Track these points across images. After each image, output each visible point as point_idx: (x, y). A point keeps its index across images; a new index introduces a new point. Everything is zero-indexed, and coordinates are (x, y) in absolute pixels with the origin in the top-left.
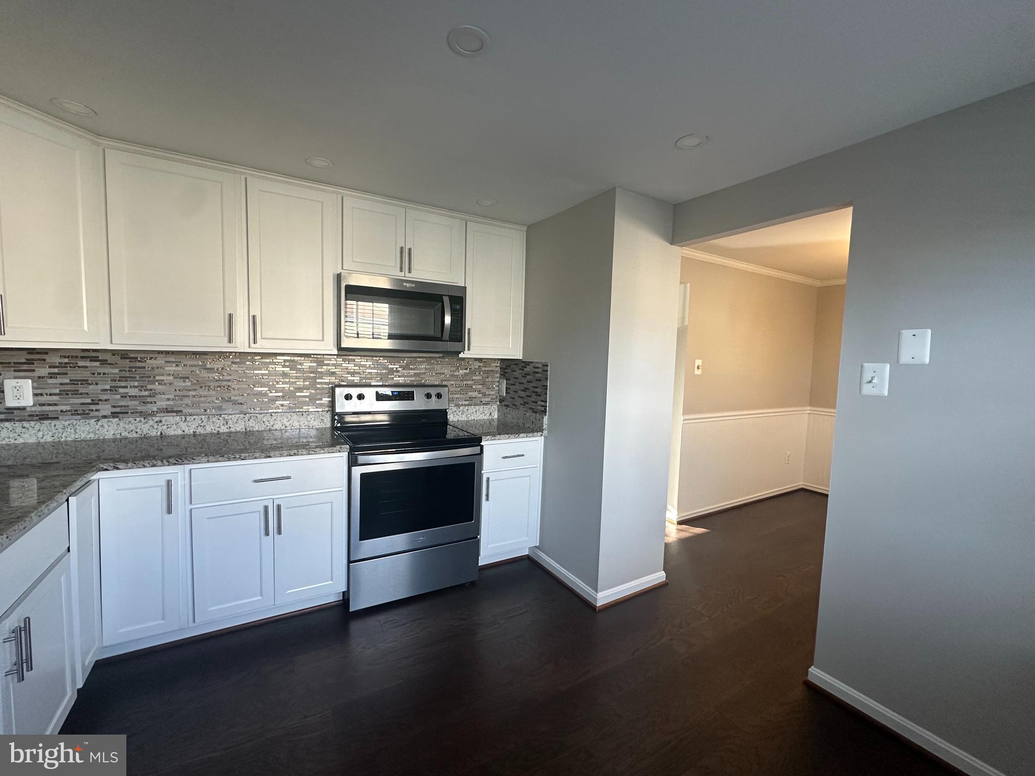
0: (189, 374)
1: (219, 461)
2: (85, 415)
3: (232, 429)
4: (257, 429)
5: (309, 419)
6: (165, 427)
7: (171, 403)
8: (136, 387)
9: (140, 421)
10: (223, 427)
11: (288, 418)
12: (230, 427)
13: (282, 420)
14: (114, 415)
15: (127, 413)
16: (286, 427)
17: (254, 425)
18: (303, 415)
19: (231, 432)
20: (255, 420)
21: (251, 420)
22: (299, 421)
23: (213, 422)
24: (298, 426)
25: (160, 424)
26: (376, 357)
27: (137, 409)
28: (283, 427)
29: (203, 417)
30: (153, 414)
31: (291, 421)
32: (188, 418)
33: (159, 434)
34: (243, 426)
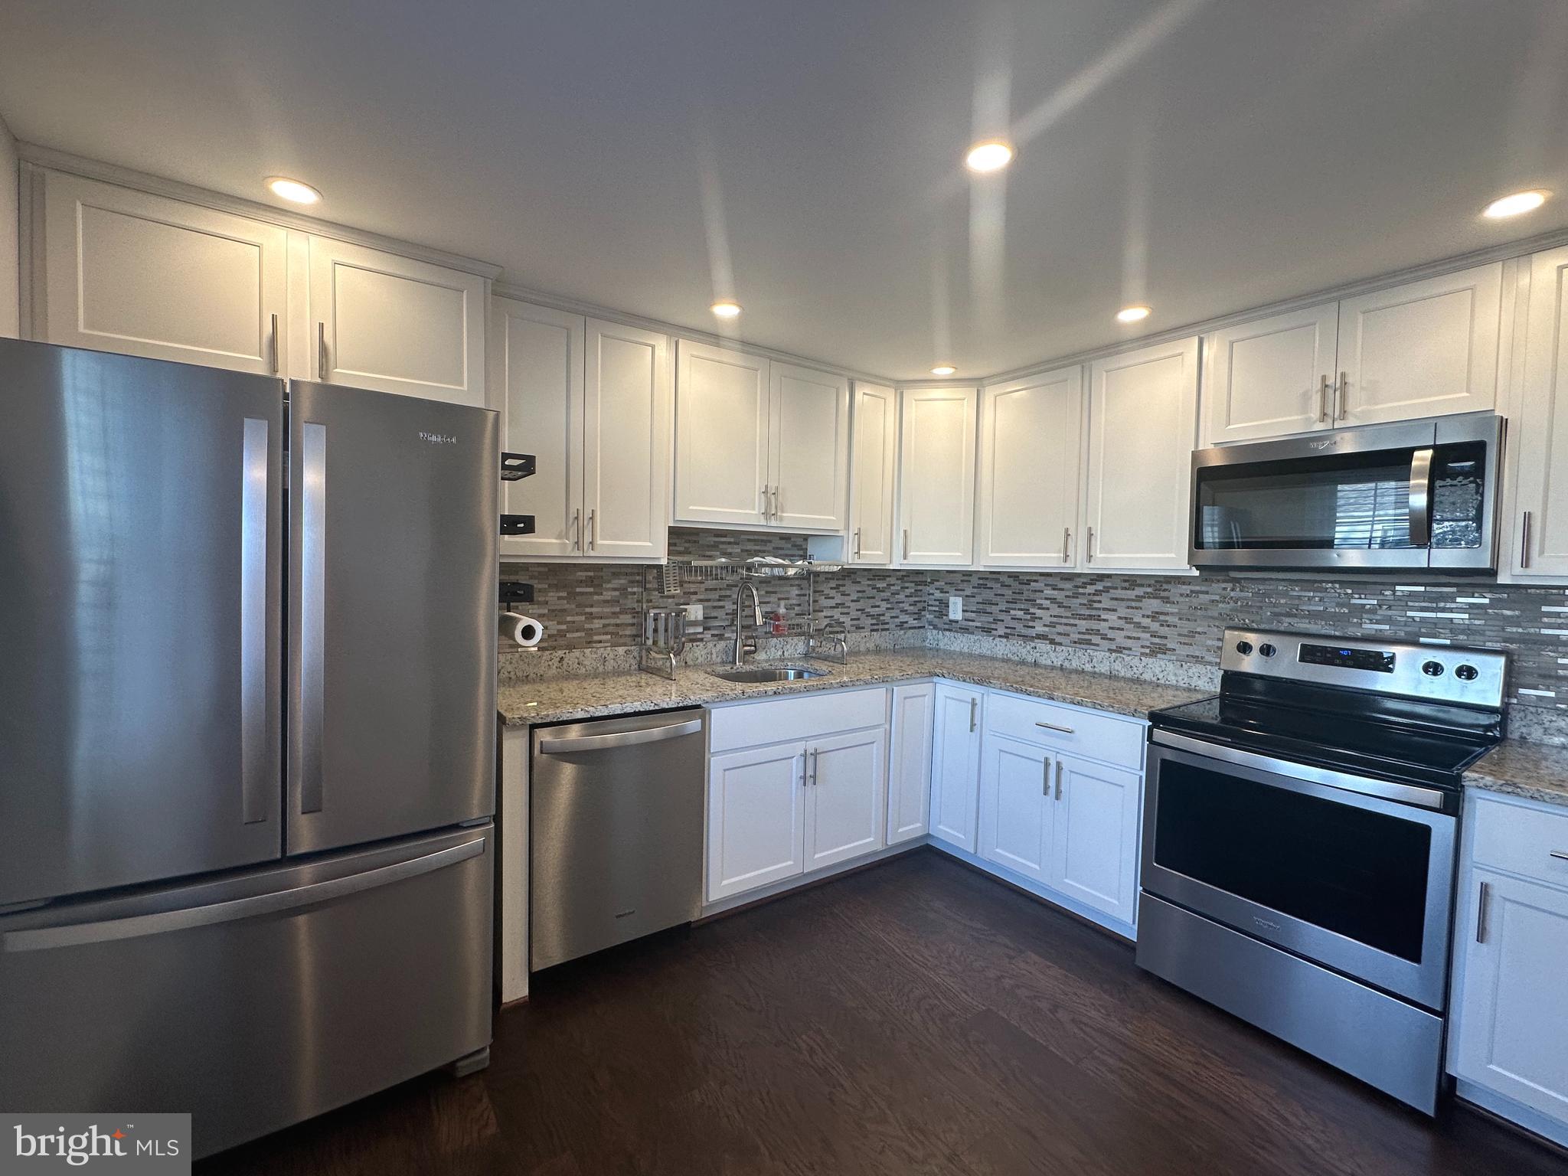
0: (1063, 599)
1: (1009, 690)
2: (988, 631)
3: (1096, 669)
4: (1123, 674)
5: (1190, 674)
6: (1038, 654)
7: (1047, 629)
8: (1022, 610)
9: (1021, 645)
10: (1087, 665)
11: (1161, 667)
12: (1094, 667)
13: (1153, 668)
14: (1006, 636)
15: (1014, 635)
16: (1158, 679)
17: (1120, 669)
18: (1182, 665)
19: (1095, 673)
20: (1121, 662)
21: (1117, 662)
22: (1175, 675)
23: (1079, 657)
24: (1175, 682)
25: (1035, 651)
26: (1327, 582)
27: (1021, 632)
28: (1155, 679)
29: (1070, 649)
30: (1032, 639)
31: (1165, 673)
32: (1058, 648)
33: (1033, 660)
34: (1108, 668)
